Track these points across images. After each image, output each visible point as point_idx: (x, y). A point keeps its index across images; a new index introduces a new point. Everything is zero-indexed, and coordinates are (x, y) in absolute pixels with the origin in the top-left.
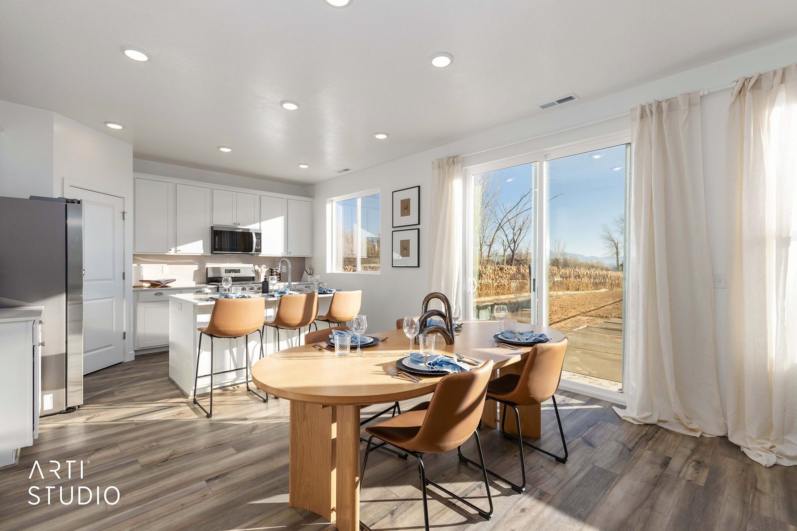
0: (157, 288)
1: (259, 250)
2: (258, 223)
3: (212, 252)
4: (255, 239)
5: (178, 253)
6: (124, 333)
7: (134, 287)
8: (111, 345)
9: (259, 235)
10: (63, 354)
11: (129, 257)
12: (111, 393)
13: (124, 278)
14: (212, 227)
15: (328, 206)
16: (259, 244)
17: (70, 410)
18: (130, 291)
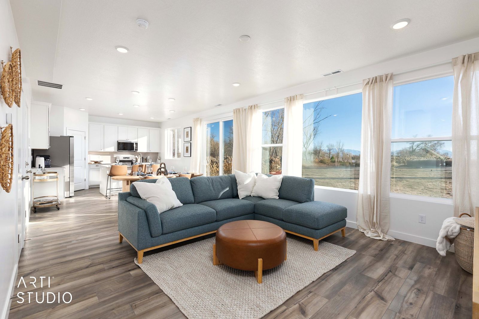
0: (96, 164)
1: (137, 150)
2: (137, 139)
3: (118, 151)
4: (135, 145)
5: (105, 151)
6: (85, 179)
7: (89, 163)
8: (81, 183)
9: (137, 144)
10: (68, 182)
11: (87, 153)
12: (82, 195)
13: (85, 160)
14: (118, 141)
15: (166, 132)
16: (137, 147)
17: (70, 197)
18: (87, 164)
